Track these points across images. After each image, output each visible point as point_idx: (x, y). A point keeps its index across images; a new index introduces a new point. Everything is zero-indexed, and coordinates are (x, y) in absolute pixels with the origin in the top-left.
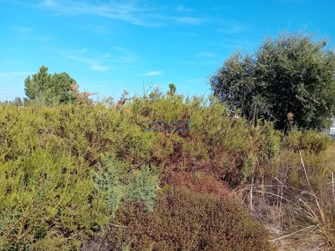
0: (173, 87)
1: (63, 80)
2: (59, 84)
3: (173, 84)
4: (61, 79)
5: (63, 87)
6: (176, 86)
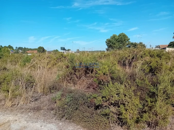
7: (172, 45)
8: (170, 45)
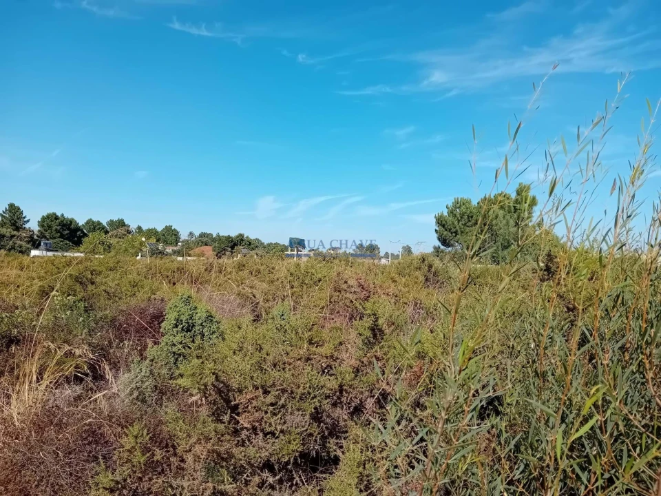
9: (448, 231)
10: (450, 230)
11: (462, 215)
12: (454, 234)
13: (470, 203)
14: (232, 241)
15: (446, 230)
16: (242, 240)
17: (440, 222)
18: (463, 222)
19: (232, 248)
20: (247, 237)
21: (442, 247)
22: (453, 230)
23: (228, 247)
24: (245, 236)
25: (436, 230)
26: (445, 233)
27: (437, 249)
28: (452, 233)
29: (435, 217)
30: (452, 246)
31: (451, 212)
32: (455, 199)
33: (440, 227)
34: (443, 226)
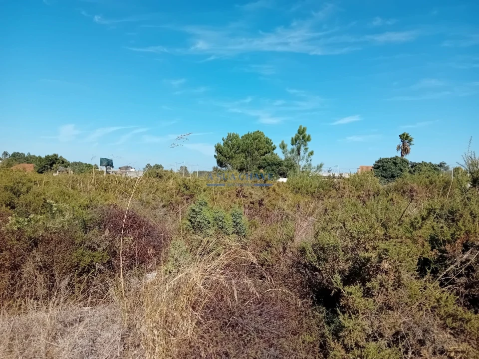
0: (407, 137)
1: (259, 141)
2: (255, 147)
3: (407, 132)
4: (256, 139)
5: (258, 150)
6: (411, 135)
7: (381, 168)
8: (376, 167)
9: (224, 156)
10: (225, 156)
11: (233, 146)
12: (228, 159)
13: (238, 137)
14: (51, 160)
15: (223, 156)
16: (56, 159)
17: (218, 150)
18: (234, 151)
19: (51, 165)
20: (61, 157)
21: (219, 168)
22: (227, 156)
23: (47, 164)
24: (59, 156)
25: (215, 156)
26: (222, 158)
27: (215, 169)
28: (226, 158)
29: (215, 147)
30: (226, 166)
31: (226, 144)
32: (228, 134)
33: (219, 154)
34: (221, 153)
